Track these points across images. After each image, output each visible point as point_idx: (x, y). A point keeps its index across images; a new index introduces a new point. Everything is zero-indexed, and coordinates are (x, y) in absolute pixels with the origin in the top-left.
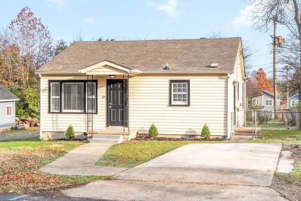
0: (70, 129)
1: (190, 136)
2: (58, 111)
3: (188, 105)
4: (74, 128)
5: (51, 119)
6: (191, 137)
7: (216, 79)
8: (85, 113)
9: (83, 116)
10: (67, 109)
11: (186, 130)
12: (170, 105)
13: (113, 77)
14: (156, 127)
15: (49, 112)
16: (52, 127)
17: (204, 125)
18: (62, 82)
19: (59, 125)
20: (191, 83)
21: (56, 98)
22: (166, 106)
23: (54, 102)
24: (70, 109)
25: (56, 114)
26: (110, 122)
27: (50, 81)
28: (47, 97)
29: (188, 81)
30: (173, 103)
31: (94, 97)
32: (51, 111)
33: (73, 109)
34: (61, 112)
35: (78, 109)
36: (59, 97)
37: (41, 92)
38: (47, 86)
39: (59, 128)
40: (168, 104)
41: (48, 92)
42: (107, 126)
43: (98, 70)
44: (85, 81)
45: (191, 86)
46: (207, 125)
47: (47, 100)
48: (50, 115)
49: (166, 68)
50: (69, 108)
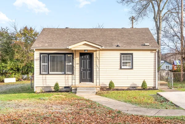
0: (57, 85)
1: (133, 87)
2: (46, 73)
3: (132, 68)
4: (59, 84)
5: (42, 78)
7: (149, 52)
8: (65, 74)
9: (64, 76)
10: (52, 72)
11: (130, 84)
12: (121, 68)
14: (113, 82)
15: (40, 74)
16: (42, 84)
17: (143, 80)
18: (49, 54)
19: (47, 82)
20: (134, 55)
21: (45, 65)
23: (44, 67)
24: (55, 72)
25: (45, 75)
26: (82, 80)
27: (41, 54)
28: (39, 64)
29: (132, 54)
30: (123, 67)
31: (71, 64)
32: (41, 73)
33: (56, 72)
34: (48, 74)
35: (60, 72)
36: (47, 64)
37: (35, 61)
38: (39, 57)
39: (47, 84)
40: (119, 68)
41: (39, 61)
42: (80, 82)
43: (80, 46)
44: (65, 54)
45: (134, 57)
46: (145, 80)
47: (39, 66)
48: (41, 76)
49: (118, 46)
50: (53, 71)
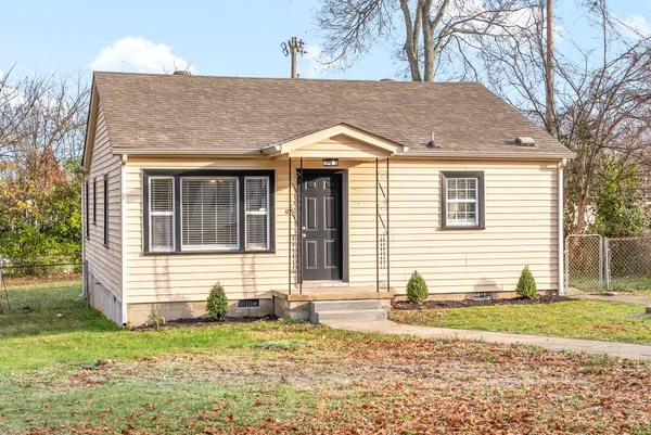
0: (217, 294)
1: (482, 294)
2: (169, 251)
3: (481, 227)
4: (226, 289)
5: (151, 271)
6: (482, 297)
7: (534, 169)
8: (242, 251)
9: (236, 259)
10: (192, 243)
11: (475, 282)
12: (443, 227)
13: (334, 163)
14: (424, 277)
15: (146, 253)
16: (153, 292)
17: (522, 268)
18: (179, 174)
19: (172, 284)
20: (486, 178)
21: (164, 217)
22: (433, 230)
23: (159, 225)
24: (199, 243)
25: (164, 257)
26: (305, 271)
27: (148, 173)
28: (139, 214)
29: (480, 176)
30: (449, 223)
31: (262, 212)
32: (150, 250)
33: (206, 242)
34: (178, 253)
35: (220, 243)
36: (173, 213)
37: (124, 202)
38: (138, 185)
39: (173, 291)
40: (437, 225)
41: (140, 200)
42: (300, 281)
43: (316, 147)
44: (241, 174)
45: (486, 184)
46: (530, 268)
47: (139, 221)
48: (149, 261)
49: (430, 145)
50: (195, 240)
